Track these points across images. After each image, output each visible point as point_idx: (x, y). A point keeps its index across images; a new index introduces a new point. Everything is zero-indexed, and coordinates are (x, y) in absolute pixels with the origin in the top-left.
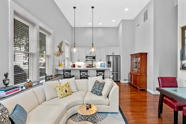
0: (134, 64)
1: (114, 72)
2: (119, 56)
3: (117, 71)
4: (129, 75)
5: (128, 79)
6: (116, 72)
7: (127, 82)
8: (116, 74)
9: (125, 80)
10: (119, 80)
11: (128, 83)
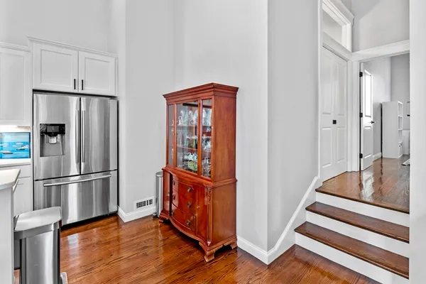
0: (180, 135)
1: (93, 177)
2: (112, 97)
3: (106, 171)
4: (161, 180)
5: (153, 198)
6: (101, 176)
7: (150, 210)
8: (99, 183)
9: (140, 205)
10: (112, 208)
11: (155, 217)
